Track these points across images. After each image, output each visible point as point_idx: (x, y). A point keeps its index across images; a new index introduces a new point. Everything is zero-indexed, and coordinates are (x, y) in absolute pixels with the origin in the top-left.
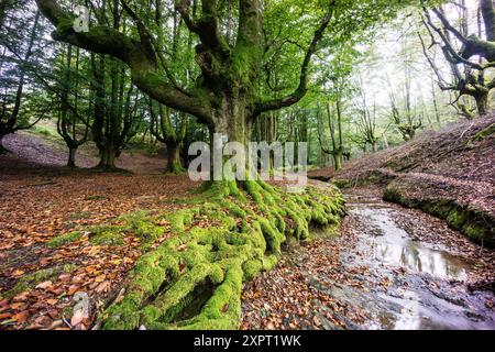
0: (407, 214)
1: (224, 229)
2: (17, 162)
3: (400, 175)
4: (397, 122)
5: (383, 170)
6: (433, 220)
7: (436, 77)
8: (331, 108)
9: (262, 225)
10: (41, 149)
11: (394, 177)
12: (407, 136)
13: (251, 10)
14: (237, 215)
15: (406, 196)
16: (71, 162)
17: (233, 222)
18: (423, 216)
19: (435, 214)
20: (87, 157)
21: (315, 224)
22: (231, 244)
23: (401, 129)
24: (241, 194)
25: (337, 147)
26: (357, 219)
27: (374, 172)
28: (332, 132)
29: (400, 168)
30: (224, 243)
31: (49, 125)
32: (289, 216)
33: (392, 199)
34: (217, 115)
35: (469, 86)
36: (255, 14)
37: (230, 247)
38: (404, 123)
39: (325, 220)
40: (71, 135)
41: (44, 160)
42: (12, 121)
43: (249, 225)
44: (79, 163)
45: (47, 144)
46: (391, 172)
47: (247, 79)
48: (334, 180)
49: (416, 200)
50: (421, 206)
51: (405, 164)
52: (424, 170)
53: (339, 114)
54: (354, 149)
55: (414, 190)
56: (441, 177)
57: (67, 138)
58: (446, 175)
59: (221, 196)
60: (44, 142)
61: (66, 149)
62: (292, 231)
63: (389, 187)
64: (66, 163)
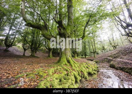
0: (118, 72)
1: (63, 75)
2: (11, 54)
3: (114, 59)
4: (111, 44)
5: (108, 58)
6: (126, 74)
7: (120, 33)
8: (92, 41)
9: (74, 74)
10: (17, 51)
11: (112, 60)
12: (114, 48)
13: (71, 18)
14: (67, 71)
15: (117, 66)
16: (24, 54)
17: (65, 73)
18: (123, 73)
19: (127, 72)
20: (28, 53)
21: (90, 74)
22: (65, 79)
23: (112, 46)
24: (68, 64)
25: (95, 51)
26: (102, 73)
27: (106, 58)
28: (93, 47)
29: (114, 57)
30: (63, 79)
31: (20, 45)
32: (82, 71)
33: (112, 67)
35: (130, 35)
36: (71, 19)
37: (65, 80)
38: (113, 44)
39: (92, 73)
40: (25, 47)
41: (18, 54)
42: (12, 44)
43: (70, 74)
44: (26, 55)
45: (19, 49)
46: (111, 59)
47: (70, 34)
48: (94, 61)
49: (120, 68)
50: (122, 69)
51: (115, 56)
52: (121, 58)
53: (94, 42)
54: (99, 52)
55: (119, 64)
56: (127, 60)
57: (24, 48)
58: (128, 60)
59: (62, 65)
60: (18, 49)
61: (23, 51)
62: (83, 76)
63: (111, 63)
64: (23, 54)
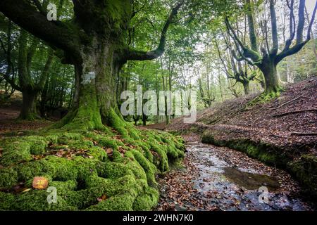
0: (221, 150)
3: (211, 126)
4: (202, 96)
5: (199, 123)
6: (237, 153)
8: (165, 82)
11: (206, 128)
12: (207, 105)
15: (217, 138)
17: (104, 153)
19: (238, 150)
23: (204, 100)
27: (193, 125)
29: (209, 122)
34: (86, 51)
35: (241, 78)
38: (206, 97)
39: (177, 154)
46: (204, 125)
49: (224, 141)
50: (228, 144)
51: (212, 119)
52: (224, 123)
55: (222, 135)
56: (236, 127)
58: (239, 125)
63: (206, 133)
